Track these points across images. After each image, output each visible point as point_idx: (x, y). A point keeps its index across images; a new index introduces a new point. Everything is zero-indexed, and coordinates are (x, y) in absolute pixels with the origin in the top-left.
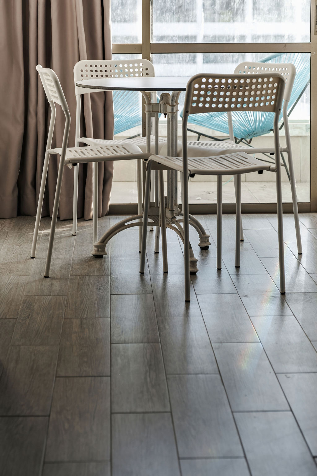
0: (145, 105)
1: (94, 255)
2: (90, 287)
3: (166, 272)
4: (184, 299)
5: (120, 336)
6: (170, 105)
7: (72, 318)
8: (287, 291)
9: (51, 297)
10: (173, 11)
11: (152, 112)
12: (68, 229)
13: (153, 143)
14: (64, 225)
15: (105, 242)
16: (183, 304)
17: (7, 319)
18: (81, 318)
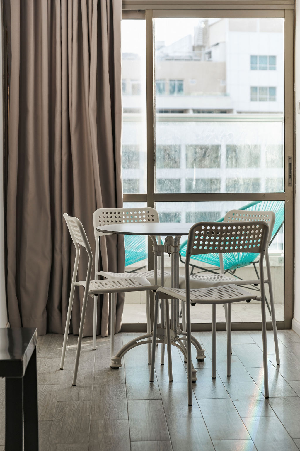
0: (153, 246)
1: (111, 367)
2: (110, 393)
3: (171, 381)
4: (188, 404)
5: (137, 434)
6: (173, 246)
7: (97, 420)
8: (270, 395)
9: (79, 402)
10: (171, 165)
11: (159, 252)
12: (89, 344)
13: (159, 276)
14: (85, 341)
15: (121, 356)
16: (187, 407)
17: (44, 421)
18: (104, 420)
